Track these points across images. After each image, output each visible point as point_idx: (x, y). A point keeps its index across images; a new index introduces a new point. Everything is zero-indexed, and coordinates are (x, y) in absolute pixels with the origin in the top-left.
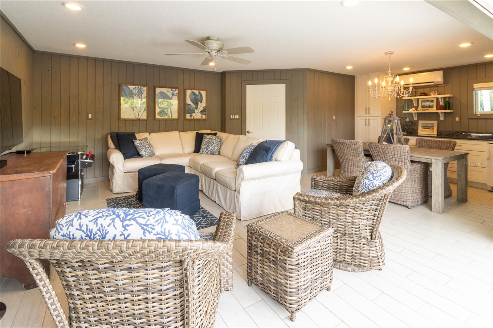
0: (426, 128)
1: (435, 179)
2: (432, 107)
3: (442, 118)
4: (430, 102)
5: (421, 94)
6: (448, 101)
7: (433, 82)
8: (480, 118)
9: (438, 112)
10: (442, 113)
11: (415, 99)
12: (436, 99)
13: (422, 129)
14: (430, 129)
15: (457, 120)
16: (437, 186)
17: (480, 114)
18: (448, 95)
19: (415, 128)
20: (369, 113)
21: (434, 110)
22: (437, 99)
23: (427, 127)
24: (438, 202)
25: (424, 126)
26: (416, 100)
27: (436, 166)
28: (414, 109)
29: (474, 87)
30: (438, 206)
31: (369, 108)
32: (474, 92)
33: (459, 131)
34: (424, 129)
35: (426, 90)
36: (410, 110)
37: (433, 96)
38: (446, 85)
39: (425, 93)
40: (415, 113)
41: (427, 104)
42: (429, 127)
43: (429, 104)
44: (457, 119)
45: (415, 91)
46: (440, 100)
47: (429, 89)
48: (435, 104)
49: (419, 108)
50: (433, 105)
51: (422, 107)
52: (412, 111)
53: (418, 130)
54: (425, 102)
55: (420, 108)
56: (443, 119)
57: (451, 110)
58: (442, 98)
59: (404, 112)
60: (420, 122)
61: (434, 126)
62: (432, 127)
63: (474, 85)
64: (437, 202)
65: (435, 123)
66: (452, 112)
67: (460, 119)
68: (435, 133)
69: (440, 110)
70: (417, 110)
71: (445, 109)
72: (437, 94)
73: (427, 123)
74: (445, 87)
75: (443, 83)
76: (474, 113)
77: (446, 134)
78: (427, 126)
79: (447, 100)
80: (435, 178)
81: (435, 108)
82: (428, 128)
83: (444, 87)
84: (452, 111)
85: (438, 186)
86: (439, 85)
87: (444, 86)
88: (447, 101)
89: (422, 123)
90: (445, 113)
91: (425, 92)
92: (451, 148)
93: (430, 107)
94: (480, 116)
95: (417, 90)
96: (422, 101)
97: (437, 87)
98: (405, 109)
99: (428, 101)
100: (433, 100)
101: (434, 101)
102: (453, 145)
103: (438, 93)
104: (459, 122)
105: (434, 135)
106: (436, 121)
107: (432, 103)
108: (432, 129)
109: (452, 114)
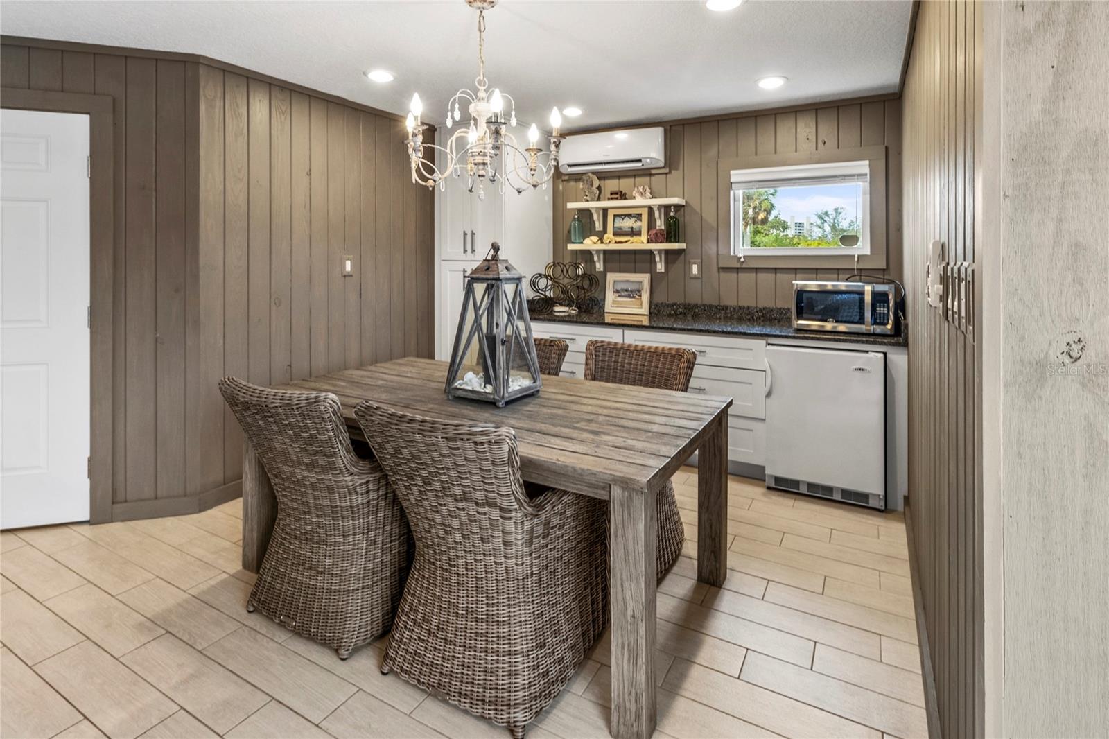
0: (623, 294)
1: (621, 579)
2: (639, 234)
3: (660, 267)
4: (634, 219)
5: (612, 194)
6: (674, 217)
7: (639, 161)
8: (744, 266)
9: (651, 250)
10: (660, 251)
11: (598, 209)
12: (646, 209)
13: (615, 297)
14: (634, 297)
15: (694, 273)
16: (630, 613)
17: (744, 257)
18: (675, 200)
19: (597, 295)
20: (473, 251)
21: (643, 243)
22: (650, 209)
23: (626, 293)
24: (633, 692)
25: (619, 288)
26: (601, 212)
27: (626, 516)
28: (595, 239)
29: (732, 180)
30: (633, 710)
31: (473, 234)
32: (732, 193)
33: (699, 303)
34: (619, 299)
35: (624, 185)
36: (587, 241)
37: (639, 201)
38: (670, 172)
39: (621, 192)
40: (598, 251)
41: (627, 224)
42: (632, 291)
43: (631, 225)
44: (695, 269)
45: (597, 186)
46: (657, 214)
47: (632, 180)
48: (643, 224)
49: (606, 236)
50: (640, 227)
51: (615, 234)
52: (590, 243)
53: (604, 300)
54: (623, 219)
55: (609, 236)
56: (663, 270)
57: (682, 242)
58: (660, 207)
59: (571, 247)
60: (611, 277)
61: (642, 289)
62: (639, 291)
63: (732, 172)
64: (630, 694)
65: (645, 278)
66: (684, 250)
67: (701, 269)
68: (645, 310)
69: (656, 242)
70: (602, 242)
71: (668, 240)
72: (650, 196)
73: (627, 281)
74: (668, 176)
75: (662, 165)
76: (732, 254)
77: (670, 313)
78: (626, 290)
79: (672, 214)
80: (624, 577)
81: (644, 238)
82: (629, 296)
83: (665, 176)
84: (682, 246)
85: (633, 617)
86: (653, 172)
87: (666, 174)
88: (672, 218)
89: (615, 282)
90: (667, 252)
91: (621, 190)
92: (682, 376)
93: (634, 233)
94: (743, 262)
95: (602, 182)
96: (615, 216)
97: (651, 175)
98: (573, 240)
99: (629, 216)
100: (641, 214)
101: (643, 216)
102: (686, 365)
103: (651, 194)
104: (699, 278)
105: (640, 319)
106: (648, 276)
107: (639, 223)
108: (637, 297)
109: (683, 255)
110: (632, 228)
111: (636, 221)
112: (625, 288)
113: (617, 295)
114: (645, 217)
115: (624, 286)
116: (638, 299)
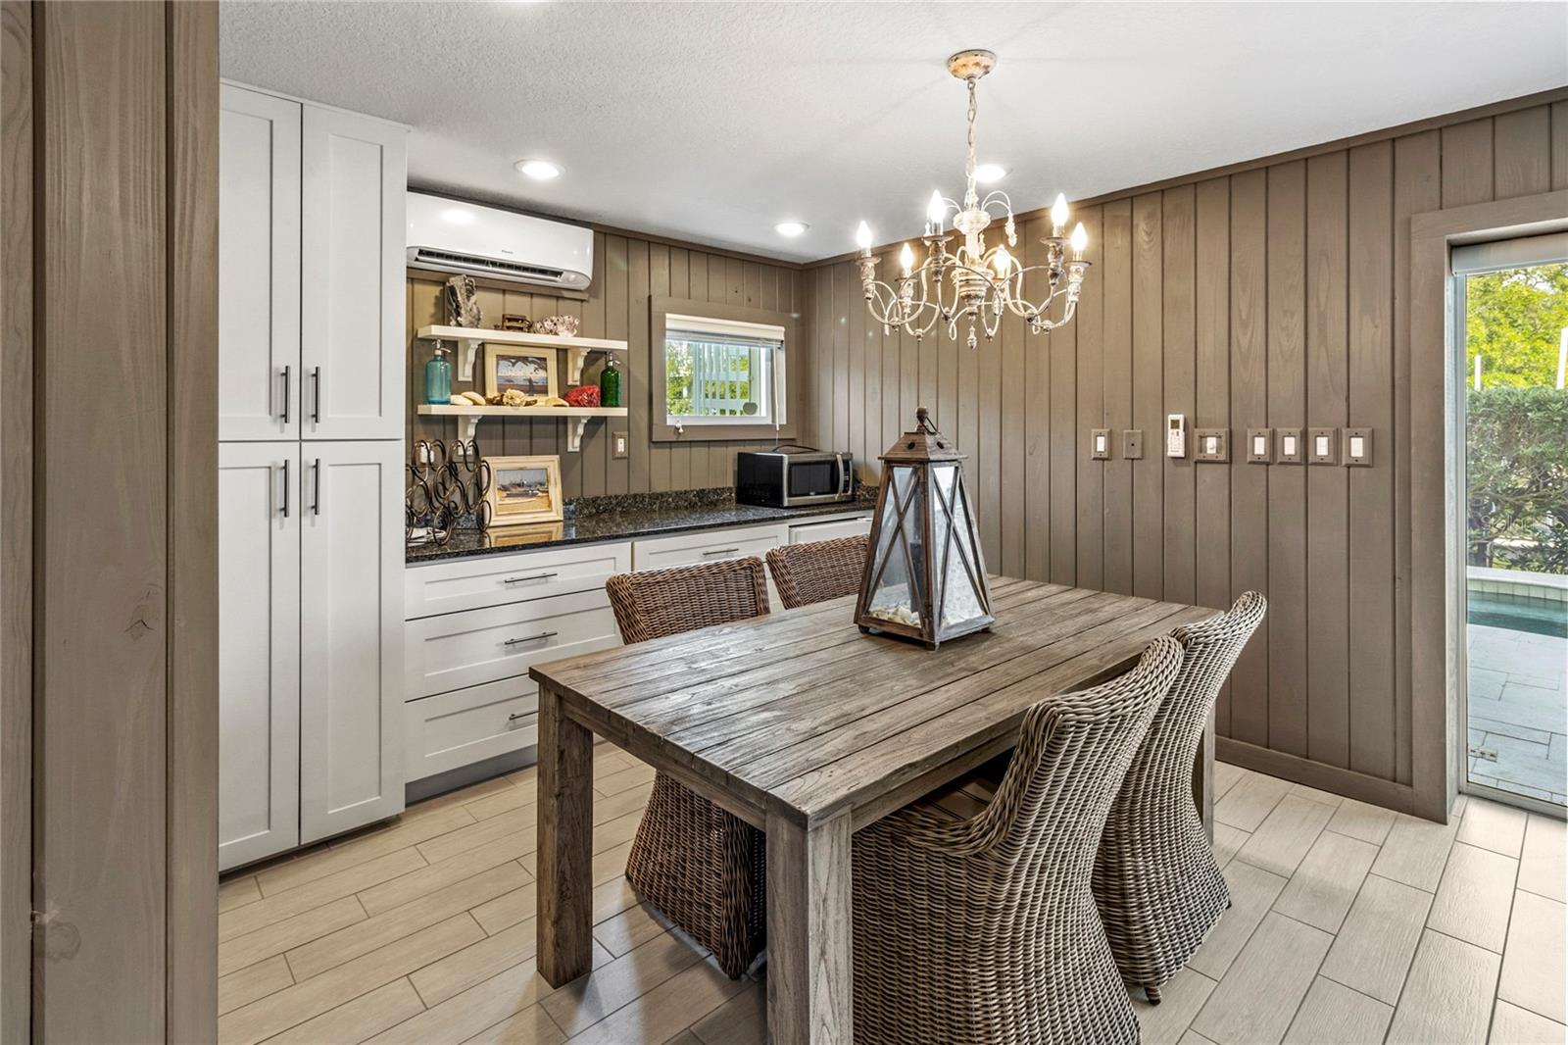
0: (514, 491)
2: (543, 390)
3: (573, 445)
4: (532, 367)
8: (684, 439)
9: (561, 417)
10: (575, 419)
11: (470, 341)
12: (555, 352)
13: (502, 498)
14: (534, 495)
15: (619, 450)
17: (683, 427)
21: (551, 405)
22: (560, 351)
23: (520, 490)
25: (511, 482)
26: (475, 347)
29: (667, 326)
33: (628, 493)
34: (508, 501)
35: (513, 305)
36: (456, 399)
38: (588, 299)
39: (524, 319)
40: (467, 418)
41: (521, 372)
42: (530, 486)
43: (529, 376)
44: (621, 446)
46: (571, 362)
47: (526, 301)
48: (551, 377)
50: (545, 380)
51: (500, 388)
54: (514, 364)
56: (577, 450)
58: (577, 350)
60: (492, 464)
61: (548, 480)
62: (541, 484)
63: (669, 316)
65: (551, 463)
68: (557, 513)
71: (604, 402)
73: (523, 469)
74: (584, 304)
76: (668, 424)
77: (591, 513)
78: (519, 485)
79: (611, 364)
81: (554, 397)
82: (525, 494)
83: (579, 303)
86: (566, 294)
87: (582, 301)
88: (613, 370)
89: (498, 472)
90: (587, 421)
93: (533, 389)
94: (683, 434)
96: (500, 357)
97: (559, 298)
99: (525, 360)
100: (545, 359)
101: (548, 362)
104: (625, 458)
105: (548, 529)
106: (556, 458)
107: (541, 374)
108: (540, 494)
109: (603, 426)
110: (530, 381)
111: (536, 369)
112: (518, 481)
113: (505, 494)
114: (552, 364)
115: (517, 478)
116: (542, 497)
